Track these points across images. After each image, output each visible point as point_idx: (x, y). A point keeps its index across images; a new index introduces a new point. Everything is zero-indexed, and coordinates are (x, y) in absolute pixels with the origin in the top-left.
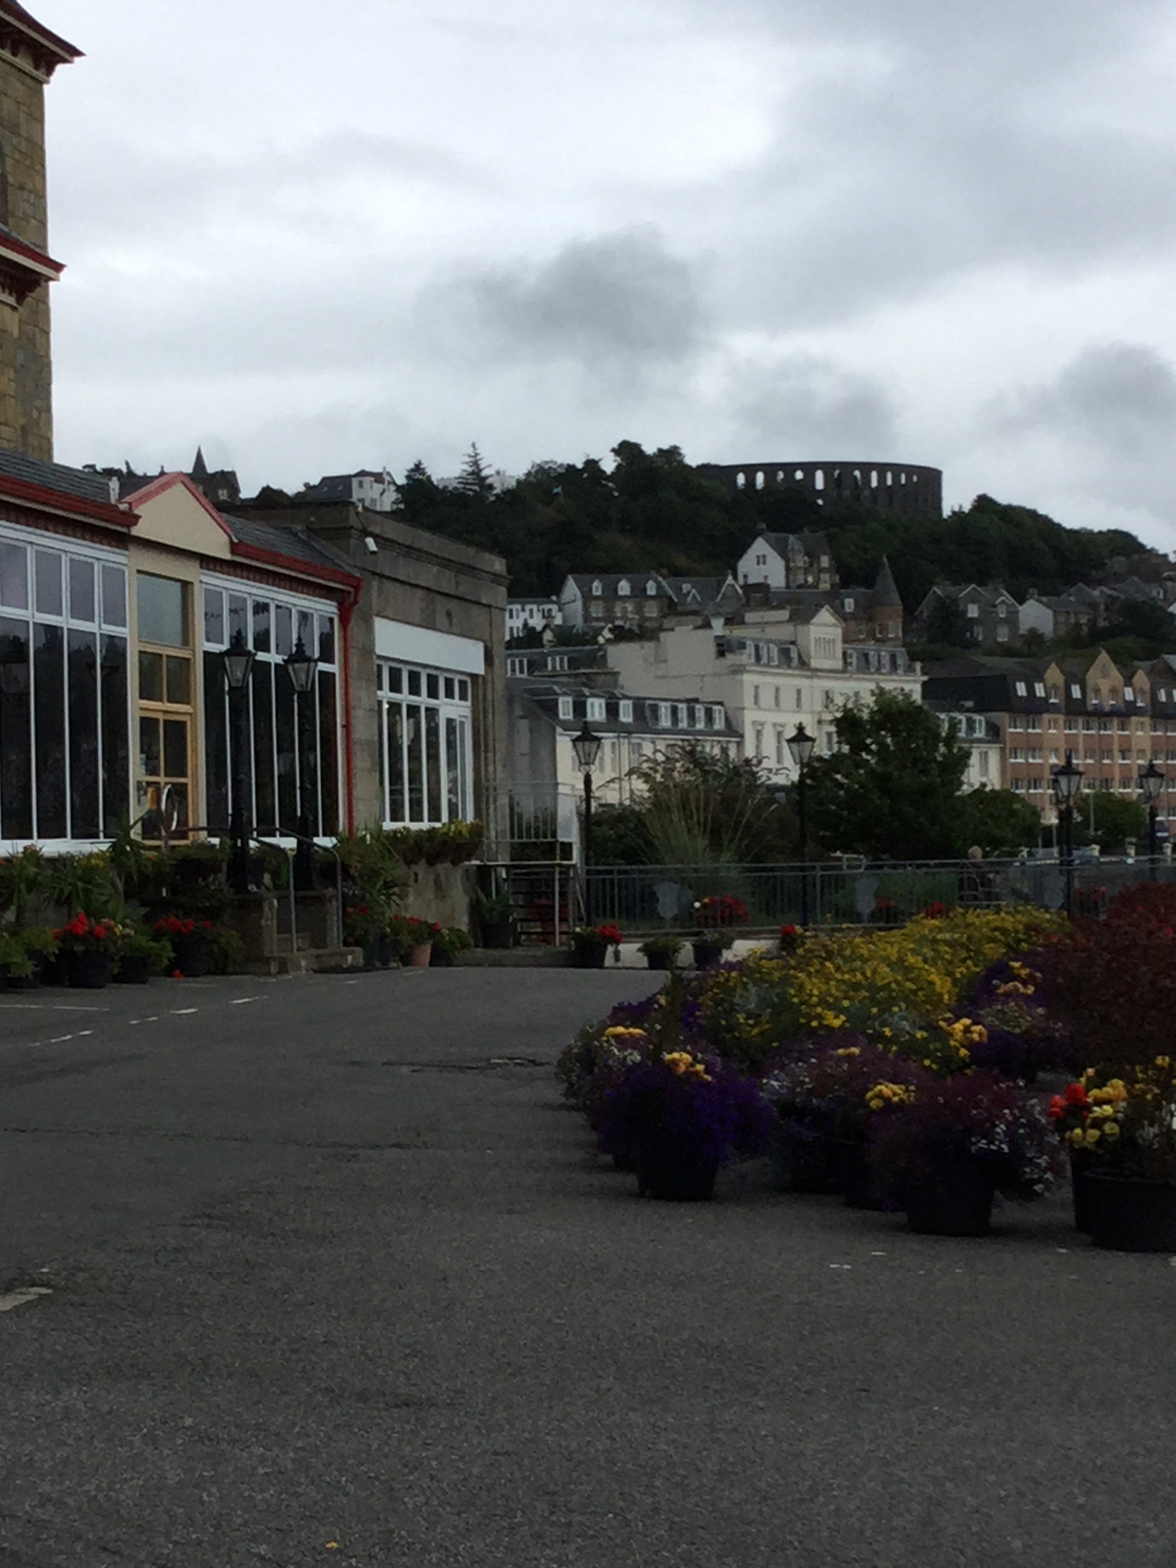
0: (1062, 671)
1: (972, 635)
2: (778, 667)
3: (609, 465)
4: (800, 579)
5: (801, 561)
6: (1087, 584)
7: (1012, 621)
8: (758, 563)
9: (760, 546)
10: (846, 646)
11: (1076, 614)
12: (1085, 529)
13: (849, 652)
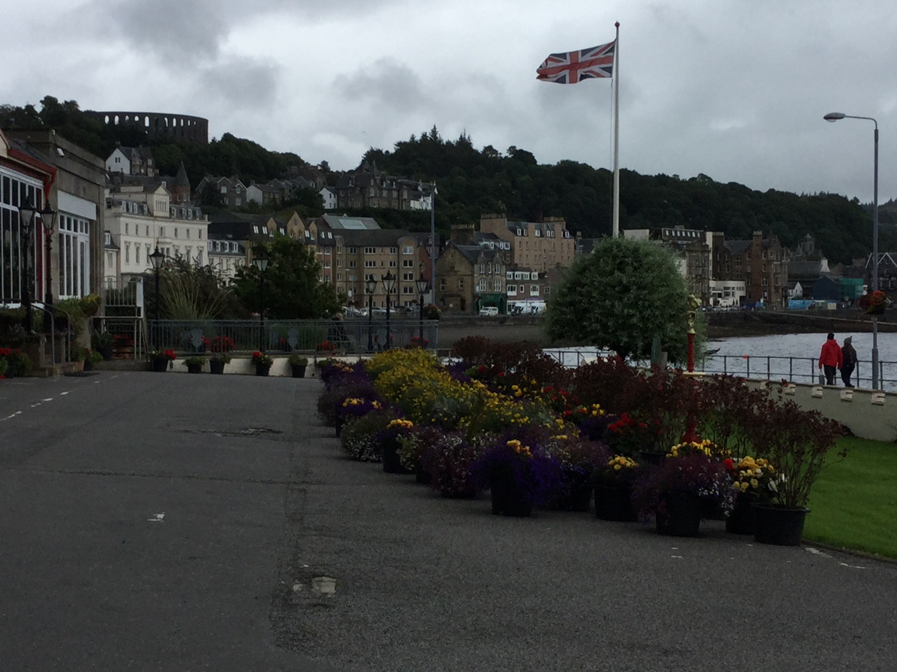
0: (275, 221)
1: (223, 202)
2: (138, 214)
3: (39, 108)
4: (137, 171)
5: (138, 162)
6: (279, 179)
7: (243, 194)
8: (116, 162)
9: (117, 153)
10: (172, 205)
11: (274, 193)
12: (275, 152)
13: (173, 208)
